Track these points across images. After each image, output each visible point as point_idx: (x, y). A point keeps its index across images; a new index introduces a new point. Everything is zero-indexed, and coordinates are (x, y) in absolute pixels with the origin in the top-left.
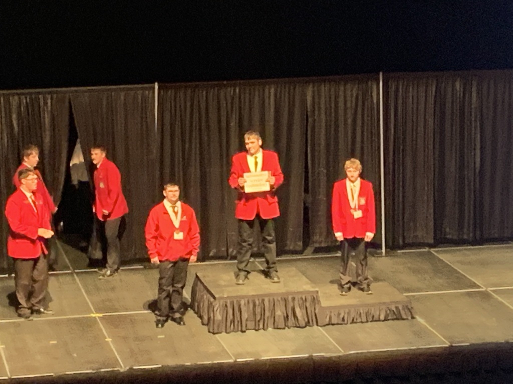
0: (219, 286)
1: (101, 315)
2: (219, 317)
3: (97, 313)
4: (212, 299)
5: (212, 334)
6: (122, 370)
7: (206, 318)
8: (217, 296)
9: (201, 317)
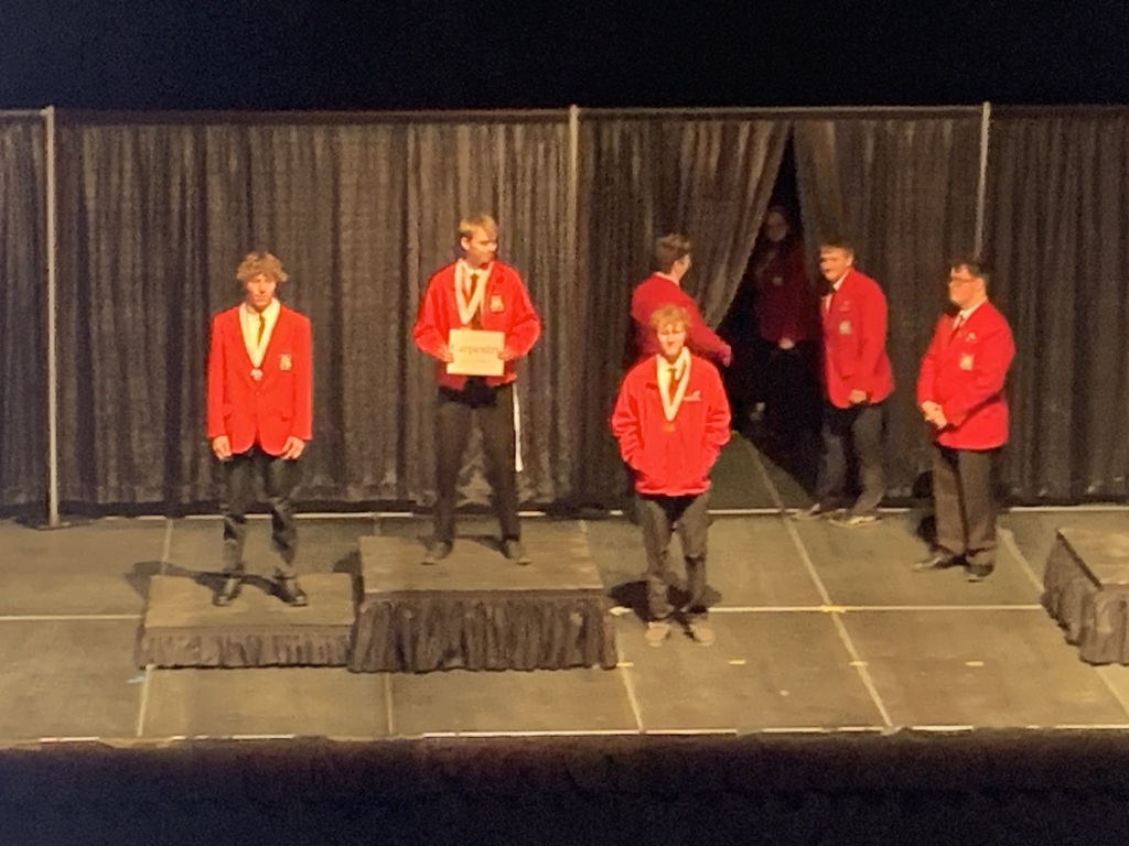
0: (1109, 559)
1: (842, 609)
2: (1105, 628)
3: (834, 604)
4: (1092, 588)
5: (1088, 666)
6: (886, 733)
7: (1075, 627)
8: (1103, 581)
9: (1065, 626)
